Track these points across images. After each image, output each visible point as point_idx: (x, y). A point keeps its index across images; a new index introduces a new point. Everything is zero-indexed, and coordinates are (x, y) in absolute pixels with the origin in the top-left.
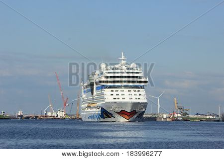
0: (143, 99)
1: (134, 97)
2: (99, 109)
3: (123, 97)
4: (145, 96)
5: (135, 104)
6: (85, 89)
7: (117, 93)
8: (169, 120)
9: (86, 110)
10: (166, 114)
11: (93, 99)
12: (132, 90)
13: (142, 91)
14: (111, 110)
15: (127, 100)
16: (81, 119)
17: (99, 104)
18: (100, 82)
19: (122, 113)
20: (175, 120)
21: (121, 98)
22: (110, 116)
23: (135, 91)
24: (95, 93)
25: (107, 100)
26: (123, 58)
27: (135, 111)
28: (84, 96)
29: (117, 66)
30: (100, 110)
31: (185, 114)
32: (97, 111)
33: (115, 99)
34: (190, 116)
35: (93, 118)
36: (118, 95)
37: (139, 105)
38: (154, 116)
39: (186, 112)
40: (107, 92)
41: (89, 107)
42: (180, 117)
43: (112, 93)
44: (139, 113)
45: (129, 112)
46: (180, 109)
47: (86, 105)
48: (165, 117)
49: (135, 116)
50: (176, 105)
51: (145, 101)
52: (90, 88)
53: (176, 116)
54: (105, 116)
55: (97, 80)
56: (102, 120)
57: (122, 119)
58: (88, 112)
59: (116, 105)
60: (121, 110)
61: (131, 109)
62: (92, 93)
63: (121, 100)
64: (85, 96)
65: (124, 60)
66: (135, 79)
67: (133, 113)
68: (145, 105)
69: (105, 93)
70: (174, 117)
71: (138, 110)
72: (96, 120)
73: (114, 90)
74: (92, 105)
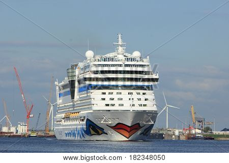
0: (151, 107)
1: (137, 103)
2: (83, 120)
3: (121, 102)
4: (154, 102)
5: (139, 114)
6: (62, 91)
7: (111, 96)
8: (183, 138)
9: (63, 123)
10: (178, 129)
11: (74, 105)
12: (134, 92)
13: (150, 94)
14: (101, 123)
15: (127, 107)
16: (54, 136)
17: (83, 113)
18: (85, 79)
19: (119, 127)
20: (192, 138)
21: (117, 105)
22: (100, 132)
23: (138, 94)
24: (77, 96)
25: (95, 108)
26: (120, 43)
27: (139, 124)
28: (59, 101)
29: (111, 55)
30: (84, 122)
31: (207, 129)
32: (80, 125)
33: (107, 105)
34: (215, 132)
35: (74, 135)
36: (112, 99)
37: (145, 116)
38: (161, 132)
39: (208, 126)
40: (96, 94)
41: (67, 118)
42: (199, 134)
43: (104, 96)
44: (144, 128)
45: (130, 125)
46: (199, 121)
47: (63, 115)
48: (177, 133)
49: (139, 132)
50: (194, 116)
51: (154, 108)
52: (68, 89)
53: (194, 132)
54: (92, 132)
55: (81, 77)
56: (87, 138)
57: (119, 137)
58: (66, 125)
59: (109, 115)
60: (117, 122)
61: (133, 121)
62: (73, 97)
63: (117, 108)
64: (61, 101)
65: (121, 46)
66: (139, 76)
67: (135, 127)
68: (153, 115)
69: (92, 96)
70: (189, 134)
71: (143, 123)
72: (77, 138)
73: (107, 91)
74: (72, 116)
